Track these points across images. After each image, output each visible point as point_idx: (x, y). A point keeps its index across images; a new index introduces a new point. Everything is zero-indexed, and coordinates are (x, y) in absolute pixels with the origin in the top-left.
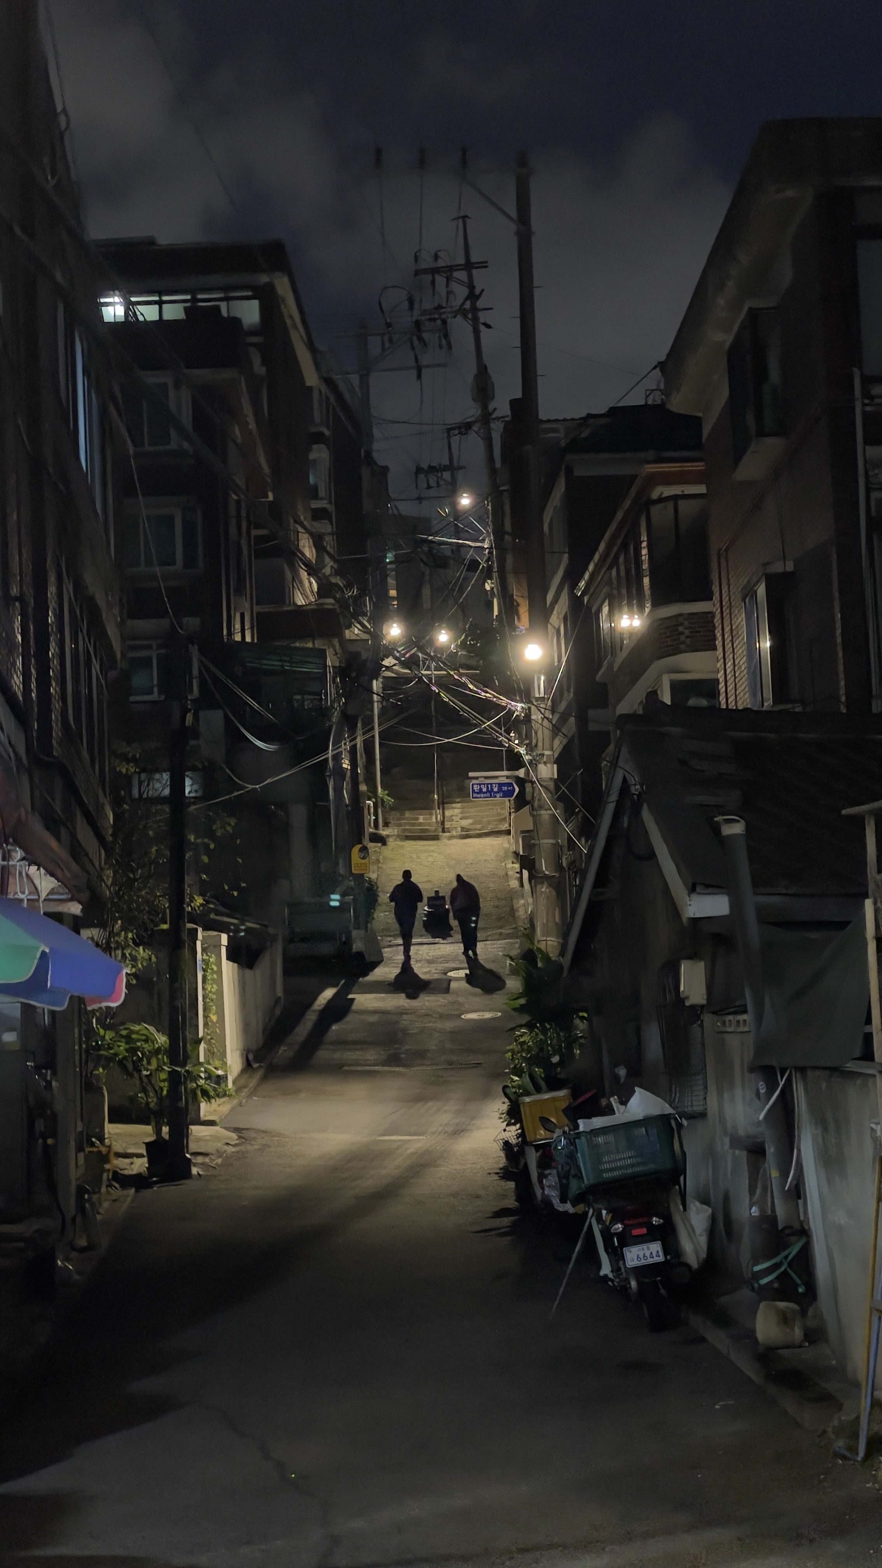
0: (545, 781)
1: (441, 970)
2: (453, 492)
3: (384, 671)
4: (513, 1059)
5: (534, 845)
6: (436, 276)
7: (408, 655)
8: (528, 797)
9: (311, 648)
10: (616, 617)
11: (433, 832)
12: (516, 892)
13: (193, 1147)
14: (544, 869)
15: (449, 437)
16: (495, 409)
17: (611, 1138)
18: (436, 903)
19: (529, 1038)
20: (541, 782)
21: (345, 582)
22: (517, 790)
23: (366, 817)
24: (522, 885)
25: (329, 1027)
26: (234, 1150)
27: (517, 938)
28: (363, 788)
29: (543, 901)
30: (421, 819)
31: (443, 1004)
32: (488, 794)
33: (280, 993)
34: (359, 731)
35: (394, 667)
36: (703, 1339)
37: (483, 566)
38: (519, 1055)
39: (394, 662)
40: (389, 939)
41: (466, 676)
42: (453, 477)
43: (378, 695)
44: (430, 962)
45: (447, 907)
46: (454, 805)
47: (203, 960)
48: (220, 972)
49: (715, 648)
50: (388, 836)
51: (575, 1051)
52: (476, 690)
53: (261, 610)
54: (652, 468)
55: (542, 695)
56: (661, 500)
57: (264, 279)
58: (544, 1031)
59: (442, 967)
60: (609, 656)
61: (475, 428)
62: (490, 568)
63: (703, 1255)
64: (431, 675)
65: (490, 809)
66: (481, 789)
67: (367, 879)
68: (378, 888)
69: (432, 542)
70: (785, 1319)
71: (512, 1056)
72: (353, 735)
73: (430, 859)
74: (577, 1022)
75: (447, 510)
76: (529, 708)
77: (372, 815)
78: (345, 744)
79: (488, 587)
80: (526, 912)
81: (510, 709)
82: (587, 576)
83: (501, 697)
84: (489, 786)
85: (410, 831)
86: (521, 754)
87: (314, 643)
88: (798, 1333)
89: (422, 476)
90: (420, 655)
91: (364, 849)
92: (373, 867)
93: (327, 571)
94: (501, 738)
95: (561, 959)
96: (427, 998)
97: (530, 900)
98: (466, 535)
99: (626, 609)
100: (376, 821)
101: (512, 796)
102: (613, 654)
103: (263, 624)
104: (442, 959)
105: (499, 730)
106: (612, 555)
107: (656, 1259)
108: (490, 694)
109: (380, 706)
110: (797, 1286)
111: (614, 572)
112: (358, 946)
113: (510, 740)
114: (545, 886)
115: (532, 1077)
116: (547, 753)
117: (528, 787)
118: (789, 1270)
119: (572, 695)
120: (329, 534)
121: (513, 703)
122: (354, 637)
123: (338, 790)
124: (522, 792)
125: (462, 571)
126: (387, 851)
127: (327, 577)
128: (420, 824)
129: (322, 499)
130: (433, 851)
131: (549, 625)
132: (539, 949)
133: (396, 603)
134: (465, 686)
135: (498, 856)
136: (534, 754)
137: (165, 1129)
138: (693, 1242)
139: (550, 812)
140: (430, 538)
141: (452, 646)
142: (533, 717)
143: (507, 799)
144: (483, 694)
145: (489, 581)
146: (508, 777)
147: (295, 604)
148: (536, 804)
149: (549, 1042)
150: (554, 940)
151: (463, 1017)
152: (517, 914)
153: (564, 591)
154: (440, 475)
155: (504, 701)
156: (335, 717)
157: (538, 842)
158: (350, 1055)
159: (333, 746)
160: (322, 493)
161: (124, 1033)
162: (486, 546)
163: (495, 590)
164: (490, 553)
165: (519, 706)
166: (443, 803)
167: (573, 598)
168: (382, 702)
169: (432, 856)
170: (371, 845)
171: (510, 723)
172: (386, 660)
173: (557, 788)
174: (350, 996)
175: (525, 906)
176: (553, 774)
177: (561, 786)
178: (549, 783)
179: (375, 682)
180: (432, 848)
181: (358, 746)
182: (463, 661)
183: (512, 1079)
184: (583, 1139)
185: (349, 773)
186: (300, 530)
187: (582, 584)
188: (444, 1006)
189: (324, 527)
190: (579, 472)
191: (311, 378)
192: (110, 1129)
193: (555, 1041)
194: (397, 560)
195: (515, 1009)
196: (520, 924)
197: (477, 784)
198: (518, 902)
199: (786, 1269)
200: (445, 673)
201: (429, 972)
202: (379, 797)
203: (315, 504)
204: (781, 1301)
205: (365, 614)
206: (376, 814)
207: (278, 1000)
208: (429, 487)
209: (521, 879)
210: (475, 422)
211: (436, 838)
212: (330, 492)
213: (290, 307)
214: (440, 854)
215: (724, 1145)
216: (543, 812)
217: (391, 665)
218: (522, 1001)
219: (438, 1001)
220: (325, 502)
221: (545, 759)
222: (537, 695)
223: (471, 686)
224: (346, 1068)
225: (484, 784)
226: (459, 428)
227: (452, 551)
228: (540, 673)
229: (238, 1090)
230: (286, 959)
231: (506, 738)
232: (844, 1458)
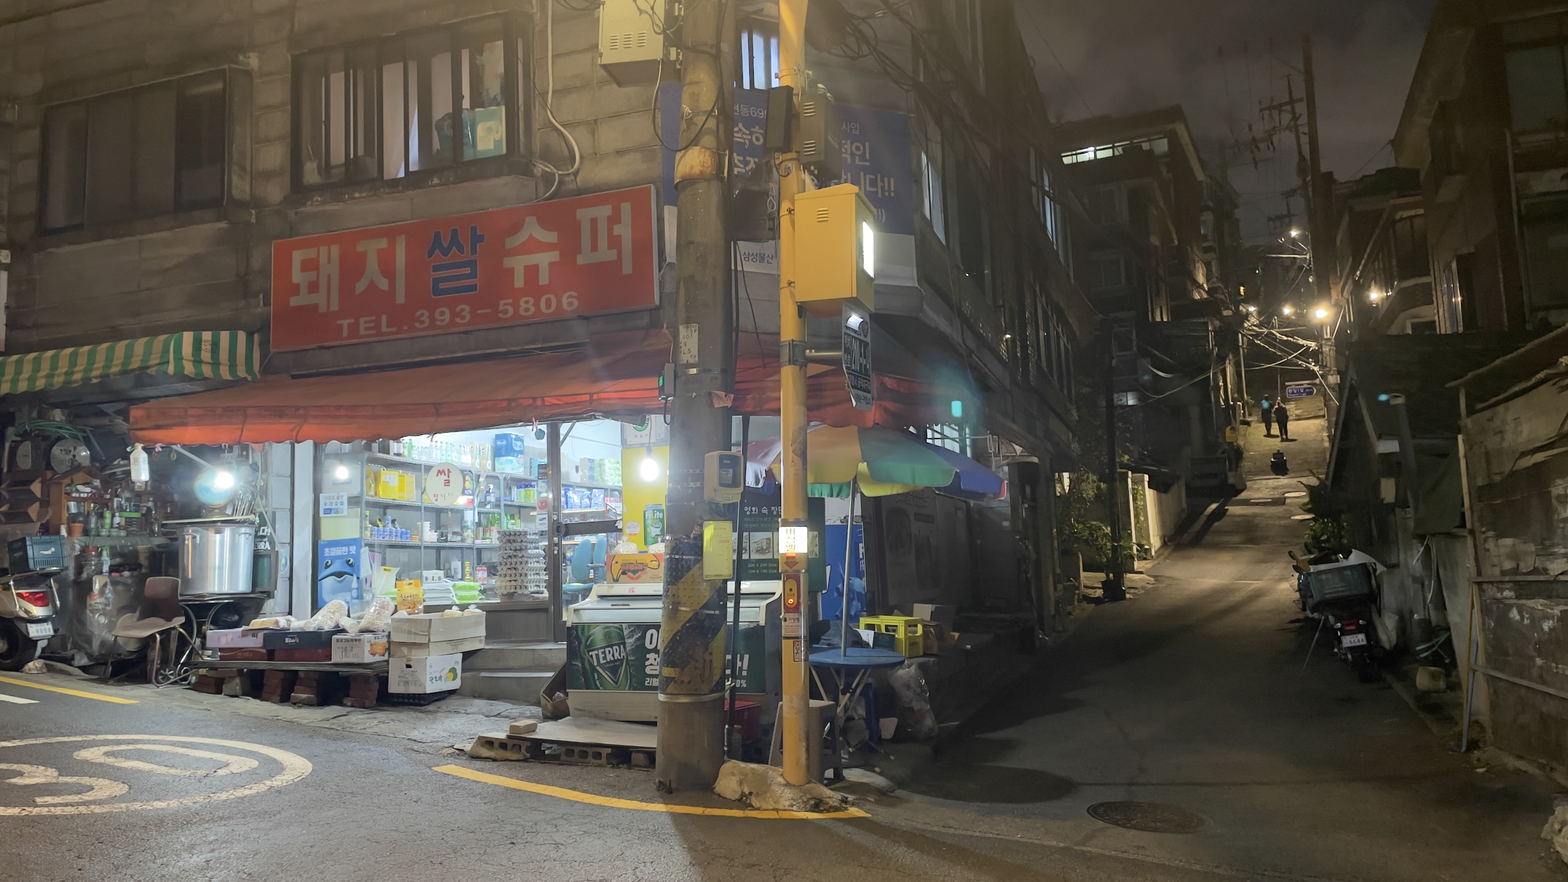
0: (1332, 385)
1: (1281, 493)
2: (1289, 227)
6: (1273, 111)
9: (1201, 322)
10: (1370, 292)
13: (1127, 583)
15: (1287, 198)
17: (1330, 576)
18: (1277, 456)
19: (1311, 526)
20: (1329, 386)
22: (1315, 391)
23: (1237, 412)
25: (1212, 523)
26: (1151, 586)
28: (1236, 395)
33: (1184, 505)
36: (1390, 687)
37: (1307, 268)
40: (1250, 476)
42: (1288, 220)
44: (1274, 488)
45: (1285, 458)
47: (1133, 489)
48: (1144, 495)
49: (1432, 303)
50: (1251, 421)
53: (1173, 304)
54: (1393, 202)
55: (1329, 336)
56: (1401, 219)
57: (1170, 126)
59: (1281, 491)
61: (1299, 191)
62: (1311, 269)
63: (1394, 642)
69: (1277, 258)
70: (1434, 676)
75: (1284, 239)
76: (1321, 344)
77: (1241, 410)
79: (1310, 280)
81: (1308, 346)
82: (1360, 269)
83: (1301, 340)
86: (1316, 371)
87: (1203, 319)
88: (1442, 684)
89: (1271, 222)
91: (1233, 429)
94: (1302, 363)
96: (1271, 508)
98: (1296, 253)
100: (1244, 413)
102: (1371, 312)
103: (1175, 313)
104: (1282, 487)
105: (1302, 359)
106: (1374, 255)
107: (1362, 643)
108: (1294, 339)
110: (1445, 659)
111: (1377, 264)
112: (1231, 480)
113: (1308, 364)
116: (1332, 369)
118: (1439, 650)
121: (1310, 343)
122: (1225, 315)
123: (1217, 398)
125: (1296, 272)
126: (1250, 429)
129: (1209, 241)
136: (1325, 370)
137: (1111, 575)
138: (1387, 635)
139: (1334, 402)
142: (1324, 349)
144: (1289, 339)
145: (1311, 277)
146: (1309, 384)
147: (1194, 298)
151: (1290, 518)
154: (1282, 220)
155: (1304, 342)
158: (1224, 539)
160: (1210, 238)
161: (1088, 525)
162: (1307, 258)
164: (1310, 260)
165: (1314, 344)
167: (1354, 281)
170: (1242, 428)
171: (1307, 354)
173: (1340, 389)
174: (1226, 508)
176: (1337, 381)
177: (1343, 388)
178: (1335, 386)
179: (1239, 335)
184: (1313, 576)
185: (1222, 388)
187: (1358, 273)
188: (1281, 512)
189: (1211, 256)
190: (1356, 209)
191: (1200, 175)
192: (1083, 574)
195: (1308, 513)
197: (1293, 389)
199: (1437, 650)
201: (1273, 494)
203: (1205, 244)
204: (1431, 666)
206: (1244, 409)
212: (1214, 238)
213: (1185, 139)
215: (1409, 582)
218: (1309, 506)
219: (1278, 509)
220: (1211, 242)
221: (1332, 372)
222: (1325, 337)
225: (1299, 389)
226: (1292, 192)
227: (1288, 262)
228: (1326, 325)
229: (1158, 557)
230: (1187, 488)
231: (1306, 362)
232: (1453, 751)
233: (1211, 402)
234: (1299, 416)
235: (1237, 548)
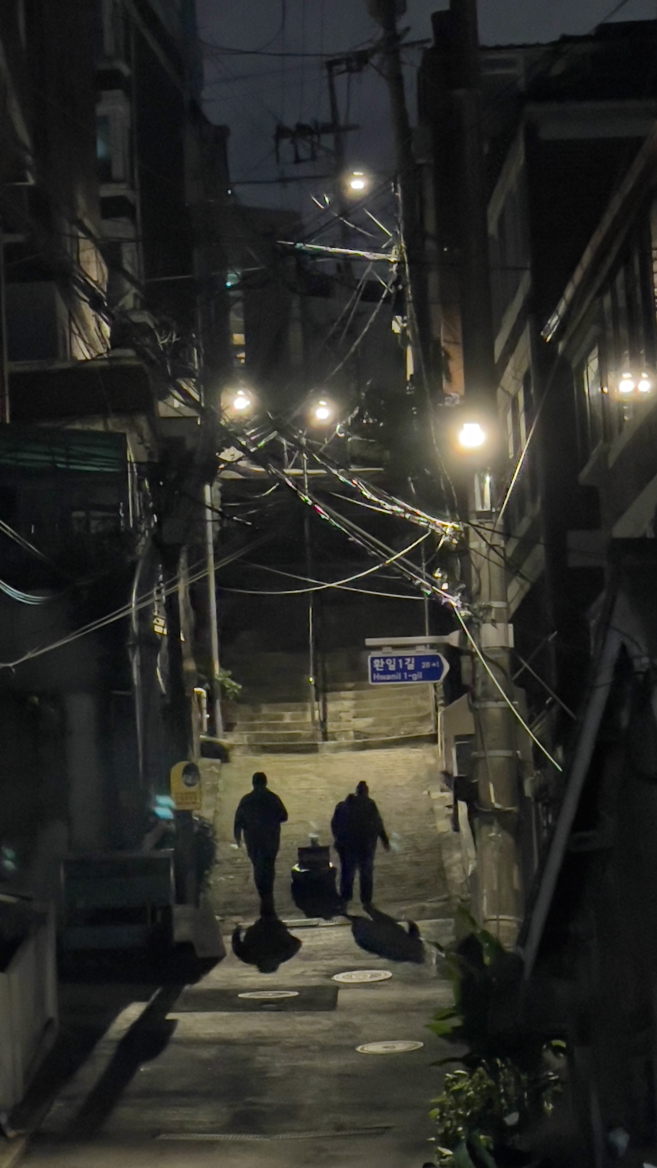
0: (493, 652)
1: (322, 971)
2: (338, 168)
3: (222, 469)
4: (442, 1119)
5: (477, 760)
7: (262, 443)
8: (466, 679)
9: (101, 432)
10: (611, 378)
11: (308, 739)
12: (448, 839)
14: (493, 801)
15: (331, 77)
16: (408, 29)
18: (312, 858)
19: (468, 1083)
20: (485, 653)
21: (157, 322)
22: (447, 667)
23: (195, 717)
24: (456, 828)
25: (134, 1067)
27: (449, 916)
28: (190, 666)
29: (491, 854)
30: (288, 718)
31: (327, 1028)
32: (399, 676)
33: (51, 1010)
34: (182, 571)
35: (240, 463)
37: (389, 292)
38: (452, 1112)
39: (239, 454)
40: (235, 919)
41: (360, 477)
42: (338, 142)
43: (212, 509)
44: (304, 958)
45: (331, 865)
46: (343, 694)
50: (232, 747)
51: (546, 1104)
52: (376, 500)
53: (19, 369)
55: (487, 508)
58: (494, 1072)
59: (324, 966)
60: (601, 442)
61: (375, 60)
62: (400, 295)
64: (302, 475)
65: (404, 700)
66: (386, 666)
67: (197, 819)
68: (215, 833)
69: (302, 252)
71: (441, 1114)
72: (170, 577)
73: (304, 785)
74: (549, 1056)
75: (327, 199)
76: (466, 530)
77: (205, 711)
78: (159, 592)
79: (396, 328)
80: (465, 871)
81: (433, 531)
82: (562, 307)
83: (418, 512)
84: (400, 661)
85: (269, 737)
86: (452, 606)
87: (106, 424)
89: (286, 142)
90: (284, 442)
91: (191, 770)
92: (207, 799)
93: (129, 301)
94: (419, 581)
95: (520, 950)
96: (298, 1019)
97: (471, 853)
98: (359, 240)
99: (627, 362)
100: (212, 721)
101: (438, 678)
102: (608, 438)
104: (325, 953)
105: (417, 568)
106: (604, 271)
108: (399, 506)
109: (218, 528)
111: (607, 301)
113: (433, 584)
114: (495, 829)
115: (472, 1148)
116: (496, 604)
117: (466, 663)
119: (539, 506)
120: (130, 241)
121: (439, 522)
122: (171, 413)
123: (147, 669)
124: (455, 668)
125: (354, 302)
126: (230, 772)
127: (124, 313)
128: (287, 727)
129: (118, 181)
130: (307, 772)
131: (499, 390)
132: (485, 934)
133: (243, 355)
134: (356, 493)
135: (416, 778)
136: (475, 606)
139: (501, 704)
140: (299, 245)
141: (338, 427)
142: (473, 545)
143: (430, 684)
144: (388, 506)
145: (399, 318)
146: (433, 646)
147: (74, 358)
148: (479, 690)
149: (502, 1091)
150: (511, 918)
151: (359, 1049)
152: (449, 876)
153: (524, 333)
154: (315, 139)
155: (423, 518)
156: (143, 545)
157: (482, 755)
158: (170, 1115)
159: (138, 595)
160: (118, 170)
162: (392, 260)
163: (409, 333)
164: (400, 270)
165: (449, 526)
166: (325, 691)
167: (538, 343)
168: (220, 523)
169: (306, 779)
170: (203, 763)
171: (434, 555)
172: (227, 451)
173: (515, 665)
174: (170, 1016)
175: (463, 861)
176: (507, 640)
177: (523, 661)
178: (501, 656)
179: (207, 488)
180: (307, 766)
181: (181, 596)
182: (357, 451)
183: (441, 1153)
185: (165, 642)
186: (81, 234)
187: (554, 321)
188: (329, 1031)
189: (123, 229)
190: (548, 132)
193: (511, 1089)
194: (244, 283)
195: (444, 1036)
196: (454, 892)
197: (379, 658)
198: (450, 857)
200: (323, 471)
201: (302, 975)
202: (217, 681)
203: (107, 191)
205: (189, 374)
206: (211, 709)
207: (49, 1024)
208: (298, 160)
209: (455, 819)
210: (374, 51)
211: (312, 749)
212: (132, 173)
214: (319, 775)
216: (491, 704)
217: (235, 459)
218: (456, 1022)
219: (320, 1023)
220: (123, 186)
221: (493, 615)
222: (479, 508)
223: (368, 494)
224: (163, 1137)
225: (392, 658)
226: (348, 60)
227: (339, 267)
228: (484, 471)
230: (60, 955)
231: (427, 579)
233: (128, 685)
234: (367, 735)
235: (211, 1145)
